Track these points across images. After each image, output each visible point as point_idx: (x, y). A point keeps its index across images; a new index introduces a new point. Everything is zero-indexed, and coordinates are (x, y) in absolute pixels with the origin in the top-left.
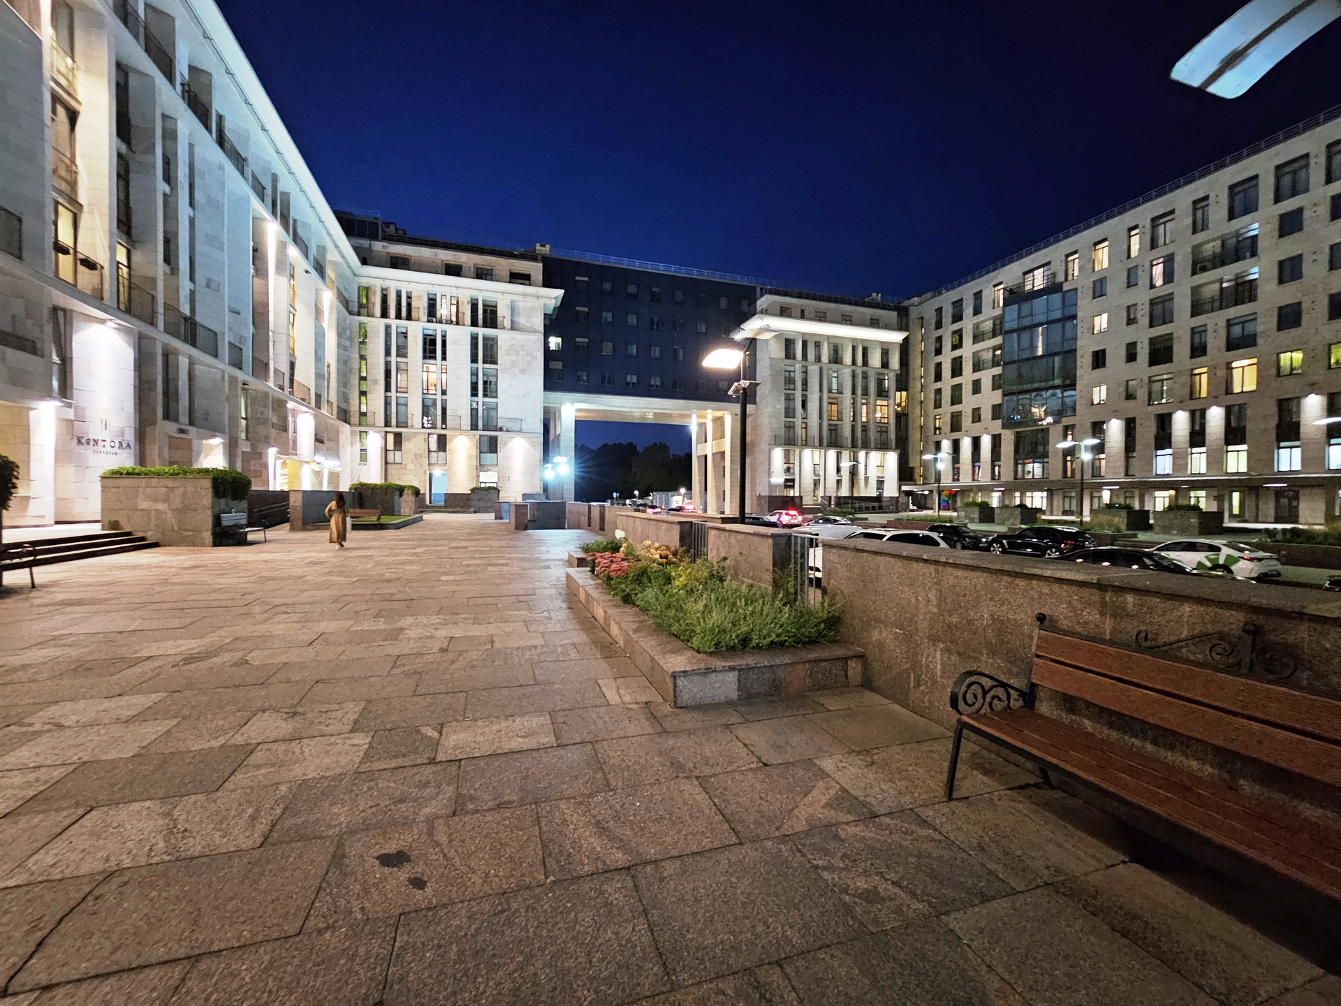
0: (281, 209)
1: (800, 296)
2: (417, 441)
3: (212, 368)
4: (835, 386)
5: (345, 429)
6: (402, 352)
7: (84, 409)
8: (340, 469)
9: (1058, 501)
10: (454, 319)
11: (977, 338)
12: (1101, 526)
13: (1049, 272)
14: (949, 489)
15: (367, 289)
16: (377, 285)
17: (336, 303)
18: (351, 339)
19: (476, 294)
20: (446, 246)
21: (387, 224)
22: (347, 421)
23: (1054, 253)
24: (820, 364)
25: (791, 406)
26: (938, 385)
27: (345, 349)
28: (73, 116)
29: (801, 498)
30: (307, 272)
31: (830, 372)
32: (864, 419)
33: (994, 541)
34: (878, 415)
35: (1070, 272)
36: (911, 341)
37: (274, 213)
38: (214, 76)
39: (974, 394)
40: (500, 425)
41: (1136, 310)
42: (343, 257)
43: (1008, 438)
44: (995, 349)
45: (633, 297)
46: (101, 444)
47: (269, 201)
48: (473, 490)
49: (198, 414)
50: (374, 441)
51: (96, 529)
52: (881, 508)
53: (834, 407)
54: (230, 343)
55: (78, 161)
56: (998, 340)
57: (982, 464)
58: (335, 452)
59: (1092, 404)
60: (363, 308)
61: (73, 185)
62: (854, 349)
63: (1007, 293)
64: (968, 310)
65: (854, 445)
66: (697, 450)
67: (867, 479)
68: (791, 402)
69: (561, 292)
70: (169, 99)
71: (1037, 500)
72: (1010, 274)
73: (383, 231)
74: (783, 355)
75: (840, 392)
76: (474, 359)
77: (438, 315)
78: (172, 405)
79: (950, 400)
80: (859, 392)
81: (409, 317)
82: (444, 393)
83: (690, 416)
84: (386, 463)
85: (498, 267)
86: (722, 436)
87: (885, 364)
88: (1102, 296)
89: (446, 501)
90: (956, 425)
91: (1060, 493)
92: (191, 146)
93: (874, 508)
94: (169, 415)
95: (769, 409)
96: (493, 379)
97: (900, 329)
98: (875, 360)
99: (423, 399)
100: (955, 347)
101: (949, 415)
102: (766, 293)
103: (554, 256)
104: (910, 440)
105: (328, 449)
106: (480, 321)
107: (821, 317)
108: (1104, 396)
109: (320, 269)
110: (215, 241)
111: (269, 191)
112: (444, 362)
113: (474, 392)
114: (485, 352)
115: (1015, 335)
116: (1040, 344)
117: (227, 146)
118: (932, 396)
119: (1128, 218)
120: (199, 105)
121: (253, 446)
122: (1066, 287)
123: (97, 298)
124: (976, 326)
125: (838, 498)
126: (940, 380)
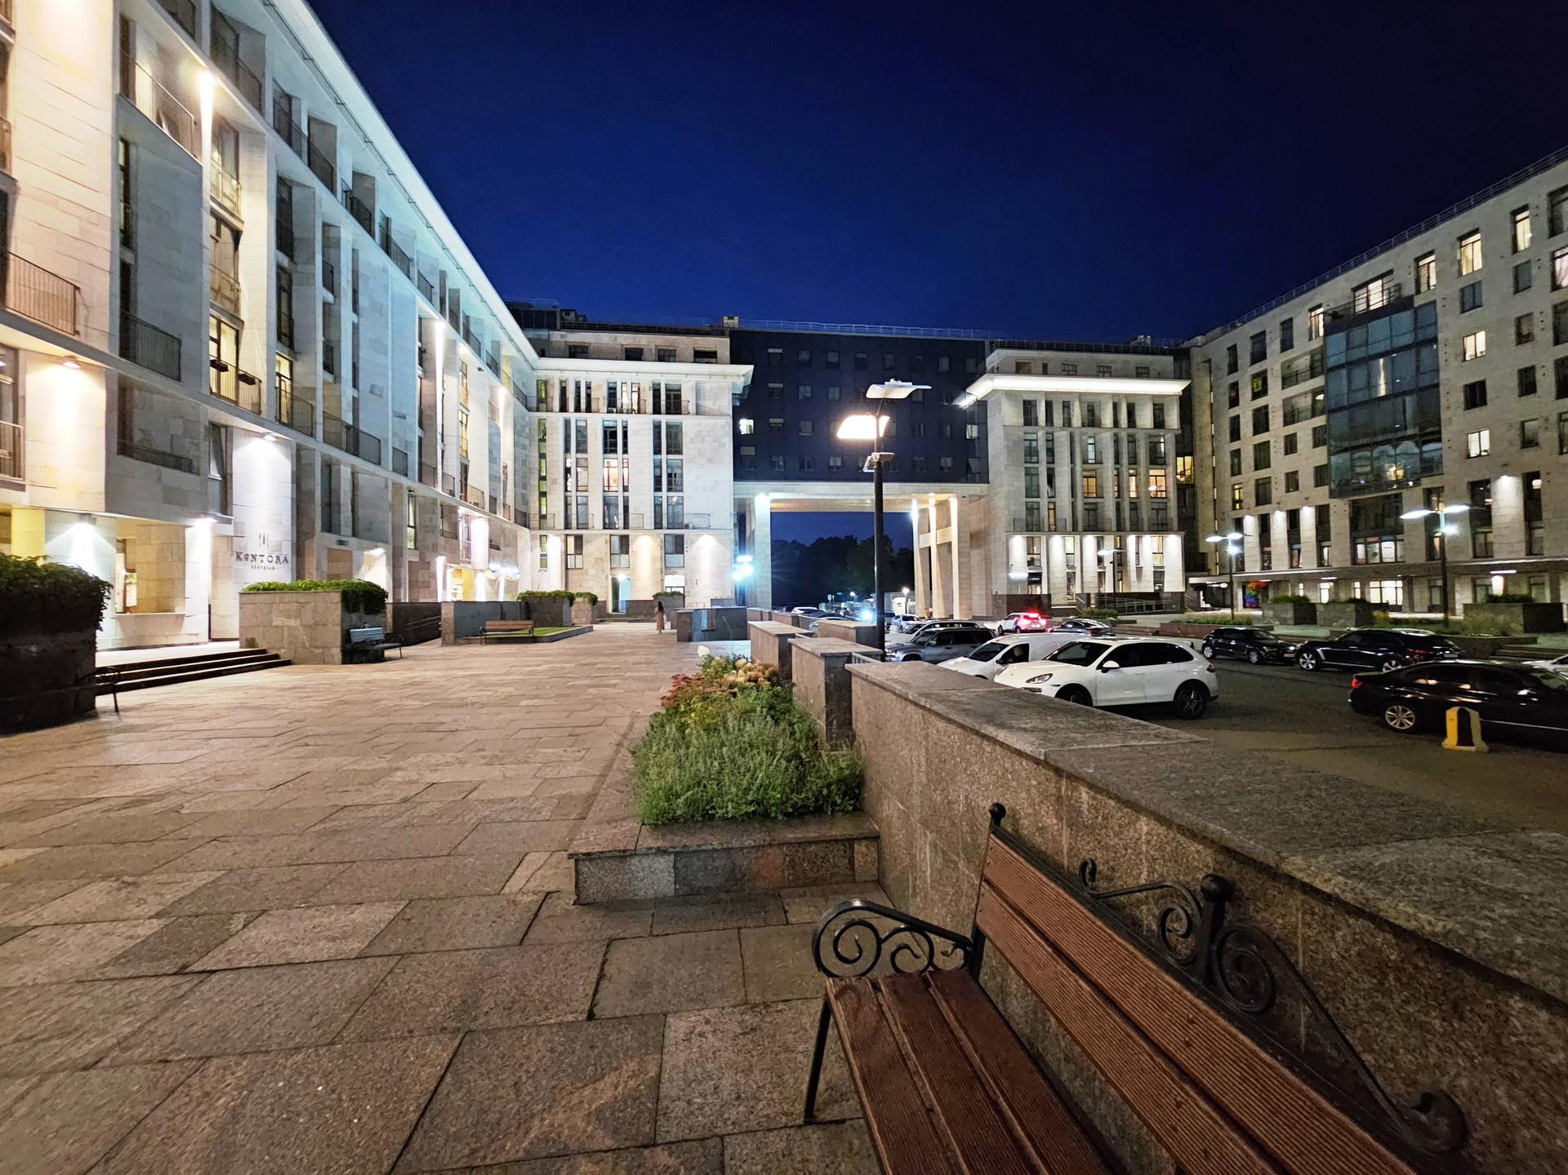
0: (451, 308)
1: (1041, 348)
2: (598, 542)
3: (376, 477)
4: (1091, 455)
5: (524, 533)
6: (582, 447)
7: (242, 524)
8: (518, 577)
9: (1421, 594)
10: (635, 407)
11: (1288, 380)
12: (1478, 629)
13: (1391, 284)
14: (1256, 580)
15: (546, 383)
16: (555, 378)
17: (513, 400)
18: (530, 437)
19: (657, 378)
20: (626, 329)
21: (568, 312)
22: (526, 525)
23: (1398, 257)
24: (1070, 429)
25: (1034, 483)
26: (1235, 445)
27: (524, 447)
28: (237, 235)
29: (1049, 596)
30: (480, 369)
31: (1084, 437)
32: (1133, 495)
33: (1304, 649)
34: (1153, 488)
35: (1424, 280)
36: (1196, 391)
37: (442, 312)
38: (377, 178)
39: (1287, 453)
40: (686, 522)
41: (1531, 324)
42: (519, 350)
43: (1340, 511)
44: (1315, 392)
45: (836, 366)
46: (259, 559)
47: (437, 299)
48: (656, 596)
49: (361, 525)
50: (555, 545)
51: (234, 647)
52: (1159, 607)
53: (1092, 481)
54: (394, 448)
55: (241, 280)
56: (1319, 381)
57: (1303, 546)
58: (513, 559)
59: (1468, 456)
60: (542, 403)
61: (236, 303)
62: (1116, 407)
63: (1329, 319)
64: (1273, 346)
65: (1120, 527)
66: (919, 543)
67: (1139, 570)
68: (1034, 478)
69: (750, 368)
70: (331, 207)
71: (1390, 591)
72: (1333, 292)
73: (562, 318)
74: (1022, 421)
75: (1098, 461)
76: (657, 451)
77: (619, 405)
78: (334, 516)
79: (1252, 463)
80: (1125, 460)
81: (589, 410)
82: (625, 489)
83: (909, 501)
84: (567, 569)
85: (681, 346)
86: (949, 524)
87: (1159, 423)
88: (1474, 307)
89: (627, 609)
90: (1263, 495)
91: (1424, 581)
92: (354, 251)
93: (1149, 607)
94: (330, 526)
95: (1005, 488)
96: (678, 471)
97: (1178, 377)
98: (1145, 419)
99: (604, 497)
100: (1256, 395)
101: (1252, 484)
102: (997, 347)
103: (744, 328)
104: (1200, 518)
105: (505, 556)
106: (663, 408)
107: (1071, 371)
108: (1486, 445)
109: (494, 366)
110: (379, 347)
111: (437, 290)
112: (625, 456)
113: (658, 487)
114: (669, 442)
115: (1344, 372)
116: (1382, 381)
117: (393, 248)
118: (1227, 459)
119: (1512, 197)
120: (360, 209)
121: (422, 557)
122: (1419, 301)
123: (255, 414)
124: (1287, 366)
125: (1100, 595)
126: (1238, 438)
